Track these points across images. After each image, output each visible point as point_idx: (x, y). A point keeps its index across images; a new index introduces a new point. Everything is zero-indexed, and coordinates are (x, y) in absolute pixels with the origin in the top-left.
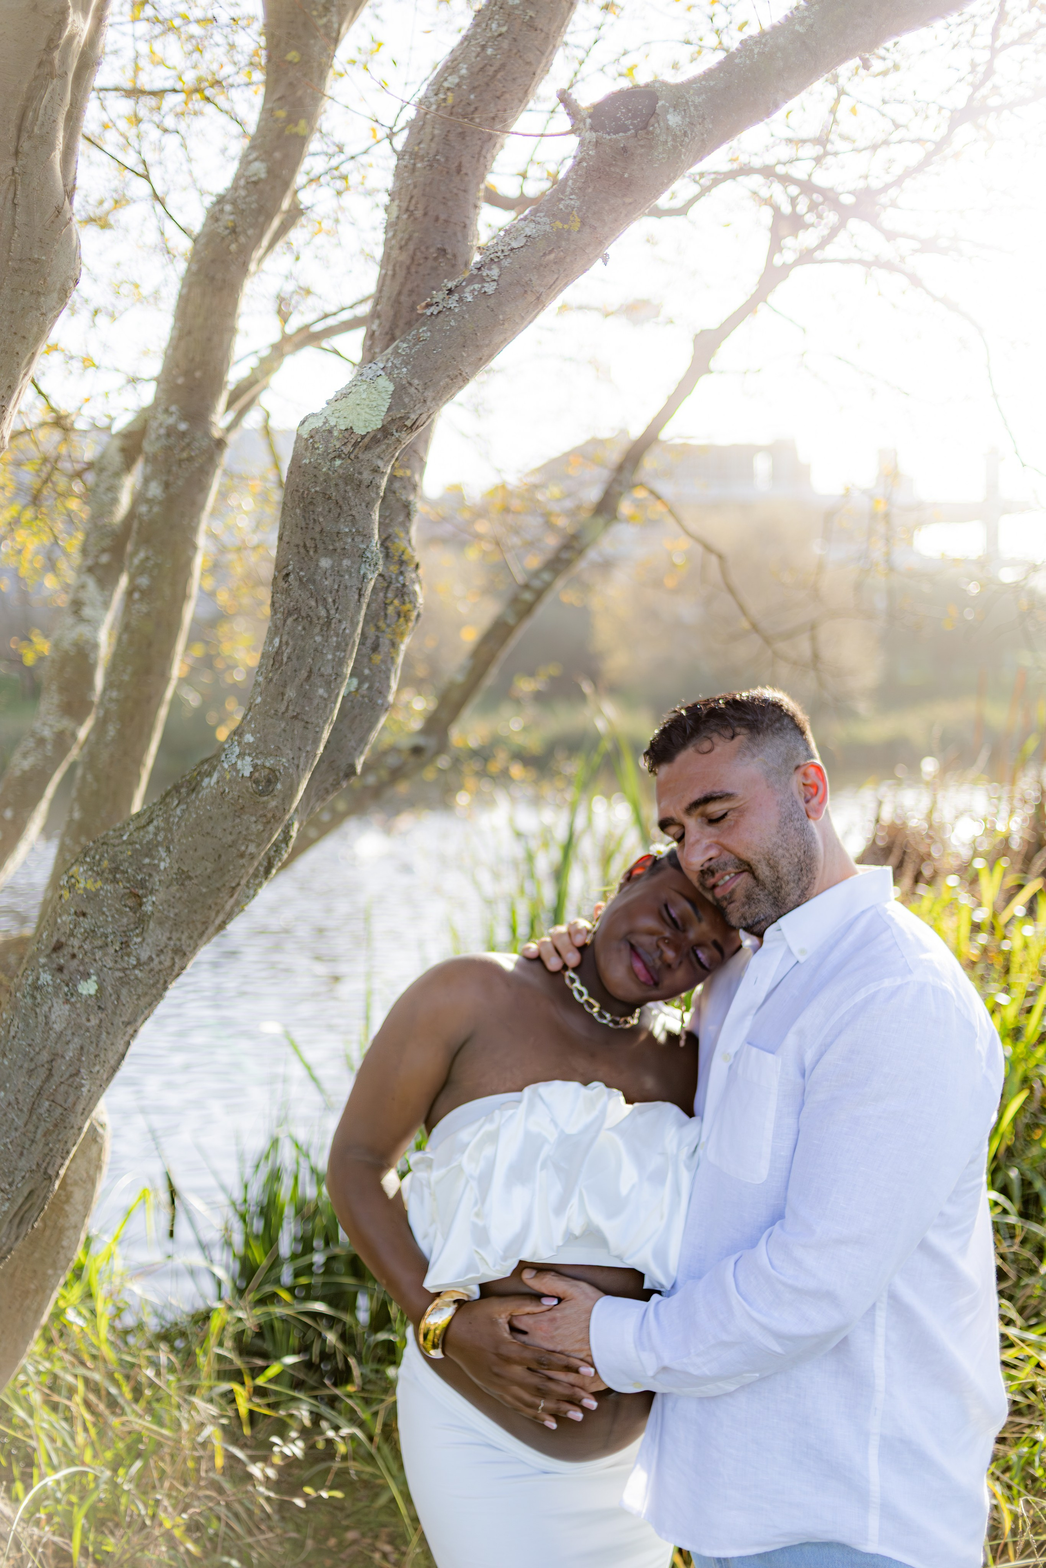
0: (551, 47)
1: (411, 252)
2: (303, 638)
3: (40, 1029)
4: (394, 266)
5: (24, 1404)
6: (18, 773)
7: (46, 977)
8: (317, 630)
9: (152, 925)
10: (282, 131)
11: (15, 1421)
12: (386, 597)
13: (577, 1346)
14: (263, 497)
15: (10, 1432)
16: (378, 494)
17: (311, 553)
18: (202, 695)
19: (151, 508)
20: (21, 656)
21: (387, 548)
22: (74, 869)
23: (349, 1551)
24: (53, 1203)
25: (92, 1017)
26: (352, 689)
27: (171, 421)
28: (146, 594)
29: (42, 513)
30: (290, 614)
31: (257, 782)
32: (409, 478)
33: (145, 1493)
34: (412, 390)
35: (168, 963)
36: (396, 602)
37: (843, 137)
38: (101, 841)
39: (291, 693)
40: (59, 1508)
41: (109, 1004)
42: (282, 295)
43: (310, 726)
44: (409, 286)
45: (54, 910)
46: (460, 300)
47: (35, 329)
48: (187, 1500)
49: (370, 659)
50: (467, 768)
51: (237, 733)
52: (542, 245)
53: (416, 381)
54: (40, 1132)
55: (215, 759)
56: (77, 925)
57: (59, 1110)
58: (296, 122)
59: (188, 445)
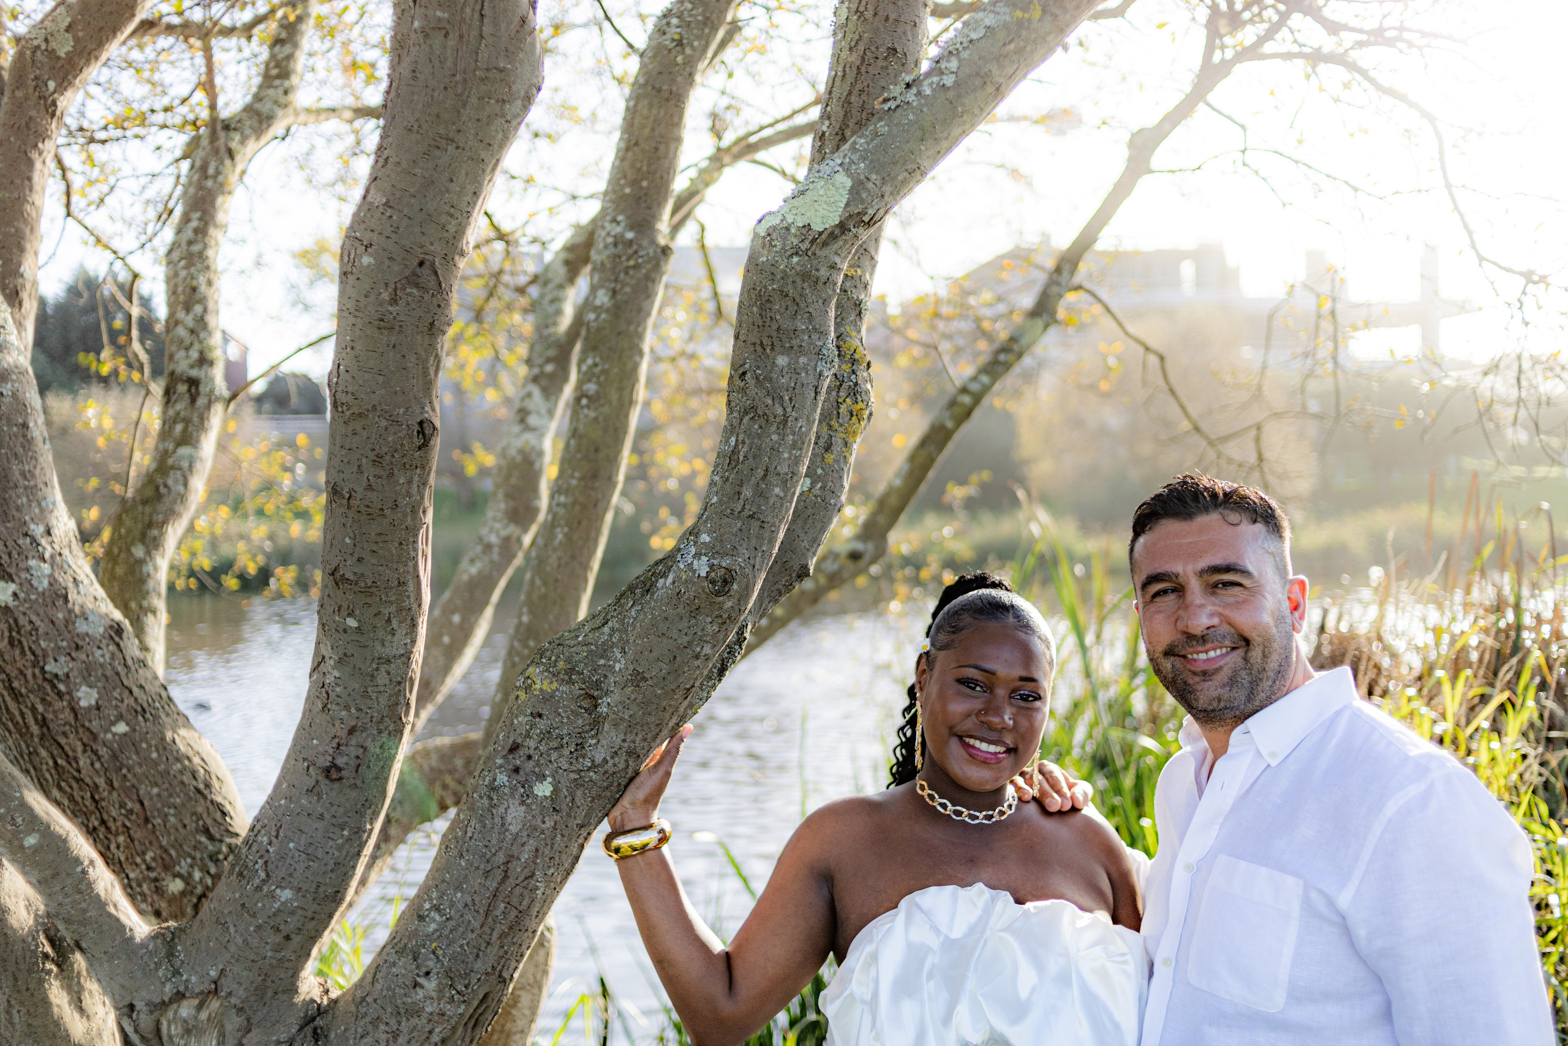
1: (861, 52)
2: (759, 436)
3: (496, 831)
4: (844, 67)
6: (466, 579)
7: (502, 778)
8: (773, 428)
9: (607, 726)
12: (839, 396)
14: (697, 308)
16: (834, 291)
17: (768, 351)
19: (599, 315)
20: (462, 468)
21: (841, 345)
22: (531, 669)
24: (505, 1007)
25: (547, 819)
26: (807, 489)
27: (618, 230)
28: (595, 399)
29: (484, 329)
30: (746, 413)
31: (713, 582)
32: (862, 278)
34: (870, 185)
35: (622, 766)
36: (849, 401)
38: (556, 642)
39: (747, 492)
41: (564, 806)
43: (766, 526)
44: (859, 86)
45: (510, 711)
46: (919, 94)
47: (500, 136)
49: (823, 458)
50: (899, 575)
51: (693, 532)
52: (1001, 36)
53: (874, 177)
54: (495, 935)
55: (669, 559)
56: (533, 726)
57: (514, 913)
59: (635, 253)
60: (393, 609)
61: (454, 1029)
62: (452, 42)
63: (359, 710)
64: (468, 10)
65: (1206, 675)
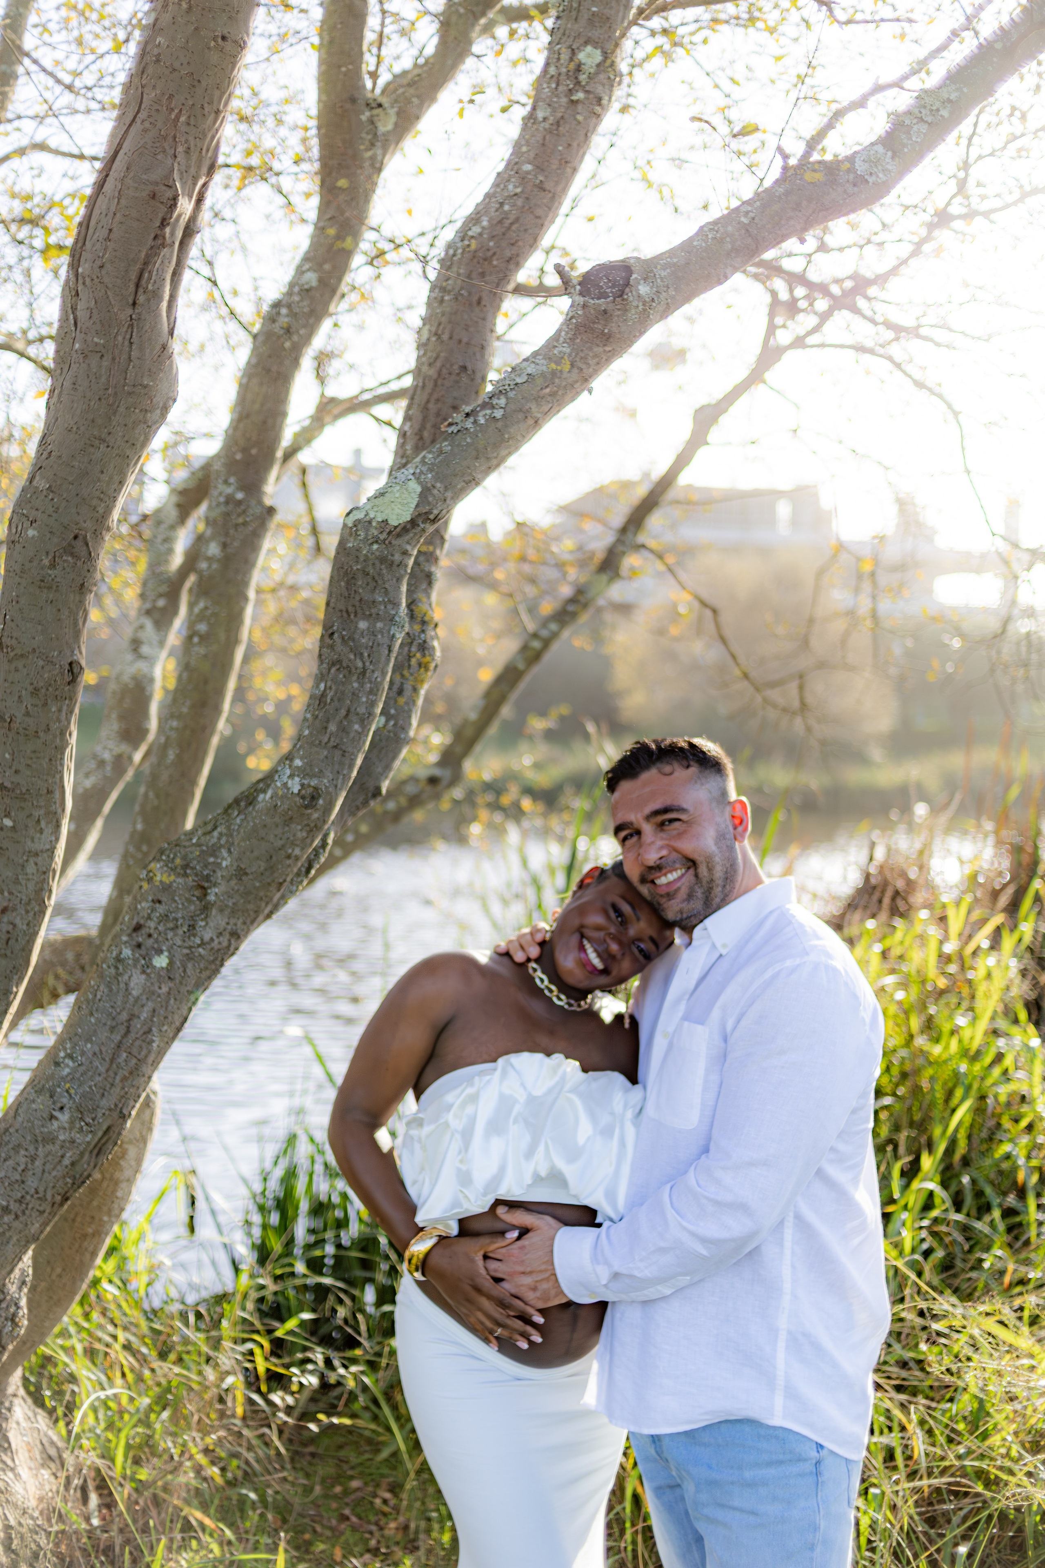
1: (438, 368)
2: (343, 683)
3: (121, 994)
6: (80, 790)
7: (127, 952)
8: (355, 678)
9: (214, 912)
10: (332, 245)
12: (409, 651)
16: (406, 570)
17: (352, 617)
18: (234, 725)
19: (210, 564)
21: (412, 612)
22: (152, 865)
23: (353, 1497)
25: (163, 986)
26: (381, 725)
27: (229, 490)
28: (204, 638)
30: (333, 664)
31: (303, 798)
32: (432, 553)
34: (435, 491)
35: (225, 944)
36: (419, 655)
39: (332, 727)
41: (177, 976)
43: (346, 754)
44: (435, 396)
45: (135, 898)
46: (475, 422)
49: (396, 702)
50: (480, 800)
51: (289, 757)
52: (539, 382)
53: (438, 485)
54: (118, 1078)
55: (268, 778)
56: (153, 910)
57: (134, 1061)
58: (344, 240)
59: (244, 512)
60: (42, 812)
61: (82, 1154)
62: (105, 363)
63: (10, 893)
64: (120, 338)
65: (669, 896)
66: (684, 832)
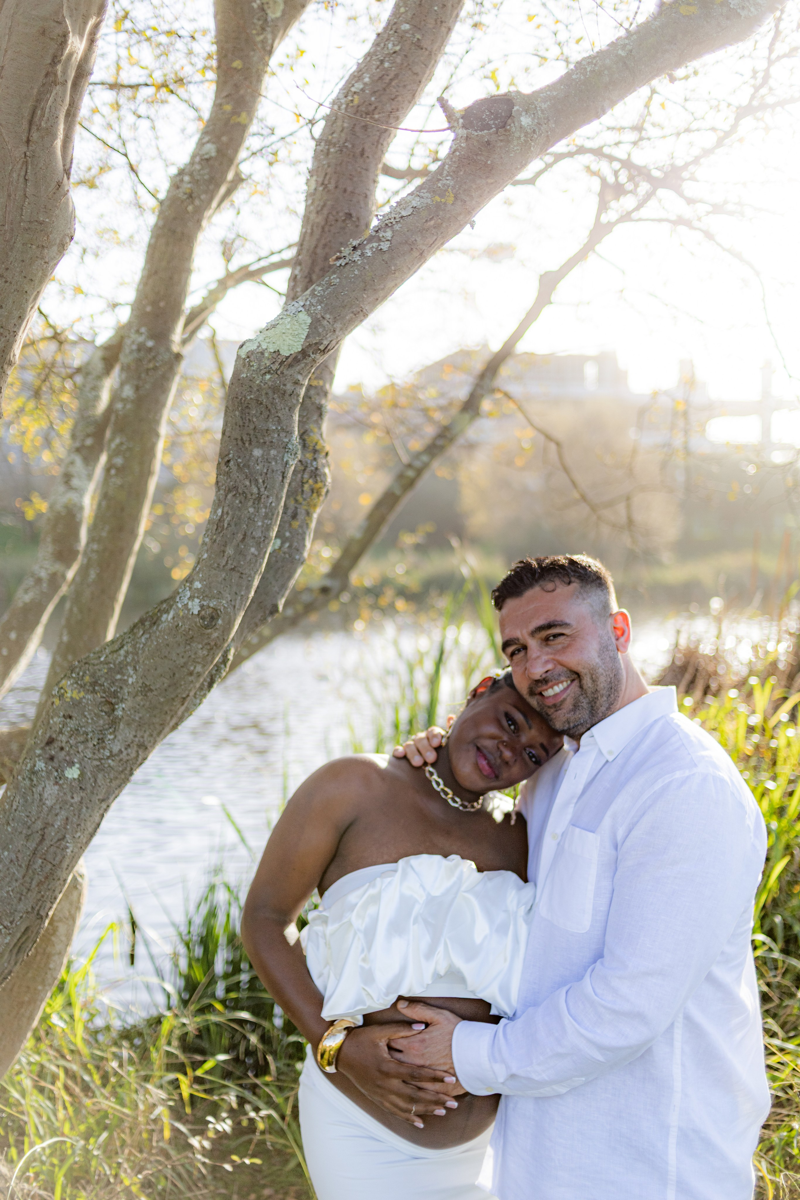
0: (433, 62)
1: (325, 216)
2: (239, 509)
3: (35, 804)
4: (312, 226)
5: (18, 1087)
6: (20, 604)
7: (40, 765)
8: (250, 503)
9: (122, 726)
10: (229, 120)
11: (11, 1100)
12: (302, 478)
13: (442, 1061)
14: (210, 394)
15: (7, 1110)
16: (298, 400)
17: (247, 445)
18: (161, 544)
19: (125, 405)
20: (23, 513)
21: (304, 440)
22: (64, 682)
24: (43, 935)
25: (75, 796)
26: (277, 547)
27: (141, 339)
28: (121, 470)
29: (41, 404)
30: (230, 491)
31: (203, 618)
32: (322, 387)
33: (109, 1158)
34: (325, 323)
35: (133, 755)
36: (311, 481)
37: (654, 125)
38: (84, 661)
39: (230, 551)
40: (44, 1168)
41: (89, 786)
42: (227, 241)
43: (244, 576)
44: (323, 241)
45: (48, 713)
46: (362, 255)
47: (40, 274)
48: (142, 1164)
49: (290, 525)
50: (363, 602)
51: (189, 580)
52: (424, 214)
53: (328, 316)
54: (34, 883)
55: (171, 599)
56: (65, 725)
57: (49, 866)
58: (239, 114)
59: (154, 358)
64: (15, 175)
65: (556, 707)
66: (569, 646)
